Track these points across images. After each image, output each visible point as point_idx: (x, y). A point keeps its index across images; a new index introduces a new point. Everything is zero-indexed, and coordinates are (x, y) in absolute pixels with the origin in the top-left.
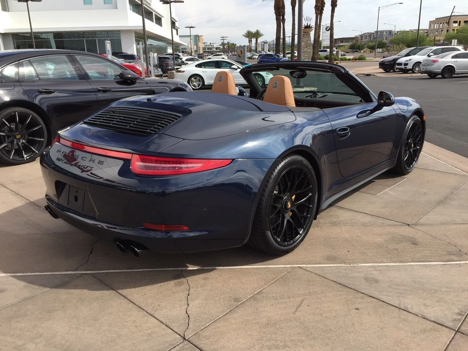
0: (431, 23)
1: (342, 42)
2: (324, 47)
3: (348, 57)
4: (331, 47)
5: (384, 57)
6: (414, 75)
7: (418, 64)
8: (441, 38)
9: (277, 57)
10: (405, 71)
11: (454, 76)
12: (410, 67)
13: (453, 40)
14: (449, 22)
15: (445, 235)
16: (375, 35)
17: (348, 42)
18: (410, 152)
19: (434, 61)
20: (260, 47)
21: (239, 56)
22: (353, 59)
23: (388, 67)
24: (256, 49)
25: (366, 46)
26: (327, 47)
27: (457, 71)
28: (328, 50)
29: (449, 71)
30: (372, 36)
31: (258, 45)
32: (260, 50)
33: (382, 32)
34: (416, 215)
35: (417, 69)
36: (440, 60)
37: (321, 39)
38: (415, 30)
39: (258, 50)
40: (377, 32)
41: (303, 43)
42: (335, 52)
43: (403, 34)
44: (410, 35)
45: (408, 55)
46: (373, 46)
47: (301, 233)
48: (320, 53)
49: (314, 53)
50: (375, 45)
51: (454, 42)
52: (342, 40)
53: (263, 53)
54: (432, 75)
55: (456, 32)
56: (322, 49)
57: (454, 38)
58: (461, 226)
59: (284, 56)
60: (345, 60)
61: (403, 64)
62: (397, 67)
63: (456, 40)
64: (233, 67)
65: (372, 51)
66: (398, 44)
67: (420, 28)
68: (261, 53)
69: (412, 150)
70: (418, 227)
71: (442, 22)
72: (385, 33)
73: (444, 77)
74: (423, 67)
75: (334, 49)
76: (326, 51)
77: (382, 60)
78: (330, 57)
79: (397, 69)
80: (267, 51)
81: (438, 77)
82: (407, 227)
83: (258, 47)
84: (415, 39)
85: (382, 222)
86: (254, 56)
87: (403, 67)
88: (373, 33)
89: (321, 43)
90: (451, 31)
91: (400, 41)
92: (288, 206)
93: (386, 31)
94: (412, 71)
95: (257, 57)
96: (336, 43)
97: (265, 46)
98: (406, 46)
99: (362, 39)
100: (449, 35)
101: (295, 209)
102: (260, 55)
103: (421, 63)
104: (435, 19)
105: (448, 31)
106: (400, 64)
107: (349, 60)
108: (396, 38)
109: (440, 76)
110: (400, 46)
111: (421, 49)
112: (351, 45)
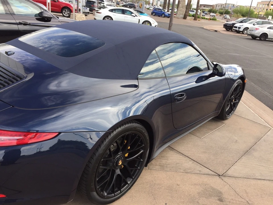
0: (258, 3)
1: (204, 7)
2: (193, 9)
3: (206, 17)
4: (197, 10)
5: (227, 21)
6: (243, 35)
7: (247, 29)
8: (262, 13)
9: (163, 11)
10: (238, 32)
11: (267, 39)
12: (241, 30)
13: (269, 16)
14: (268, 4)
15: (246, 192)
16: (224, 5)
17: (208, 8)
18: (231, 104)
19: (257, 29)
20: (155, 3)
21: (140, 7)
22: (209, 19)
23: (229, 28)
24: (153, 3)
25: (218, 11)
26: (195, 9)
27: (269, 37)
28: (195, 11)
29: (264, 37)
30: (223, 6)
31: (154, 1)
32: (155, 4)
33: (229, 4)
34: (226, 164)
35: (246, 32)
36: (260, 28)
37: (191, 3)
38: (248, 6)
39: (154, 4)
40: (226, 4)
41: (180, 5)
42: (198, 13)
43: (241, 7)
44: (245, 9)
45: (241, 22)
46: (222, 12)
47: (129, 183)
48: (190, 12)
49: (186, 12)
50: (223, 12)
51: (270, 17)
52: (205, 6)
53: (156, 7)
54: (254, 37)
55: (271, 11)
56: (192, 10)
57: (270, 15)
58: (259, 181)
59: (168, 11)
60: (204, 19)
61: (238, 28)
62: (234, 28)
63: (271, 16)
64: (132, 14)
65: (221, 15)
66: (237, 13)
67: (252, 6)
68: (155, 7)
69: (232, 103)
70: (226, 179)
71: (265, 4)
72: (230, 5)
73: (260, 40)
74: (250, 31)
75: (199, 11)
76: (194, 11)
77: (226, 23)
78: (195, 16)
79: (234, 30)
80: (159, 6)
81: (257, 39)
82: (218, 177)
83: (154, 2)
84: (247, 12)
85: (200, 169)
86: (151, 8)
87: (237, 29)
88: (224, 4)
89: (192, 6)
90: (269, 10)
91: (238, 11)
92: (119, 163)
93: (231, 4)
94: (242, 32)
95: (152, 9)
96: (201, 7)
97: (158, 2)
98: (242, 15)
99: (216, 7)
100: (268, 12)
101: (126, 164)
102: (154, 8)
103: (248, 28)
104: (261, 2)
105: (267, 9)
106: (236, 27)
107: (207, 19)
108: (236, 9)
109: (259, 39)
110: (238, 15)
111: (250, 20)
112: (210, 10)
